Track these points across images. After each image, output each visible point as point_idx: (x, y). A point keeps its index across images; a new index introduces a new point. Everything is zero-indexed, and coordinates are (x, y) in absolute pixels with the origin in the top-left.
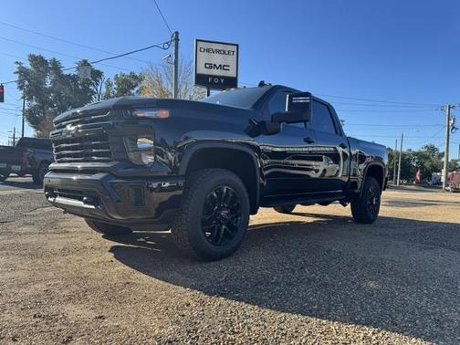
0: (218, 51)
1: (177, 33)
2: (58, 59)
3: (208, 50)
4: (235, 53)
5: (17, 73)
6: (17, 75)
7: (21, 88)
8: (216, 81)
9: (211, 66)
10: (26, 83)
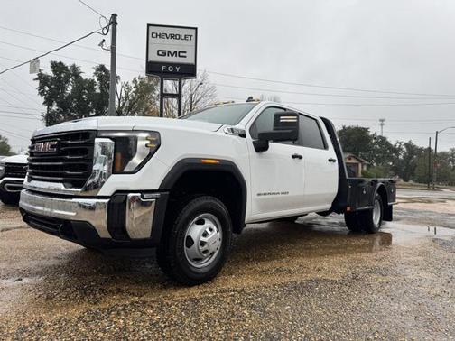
0: (173, 36)
1: (114, 16)
2: (77, 65)
3: (161, 36)
4: (193, 38)
5: (37, 79)
6: (38, 82)
7: (41, 94)
8: (171, 69)
9: (164, 53)
10: (47, 88)
